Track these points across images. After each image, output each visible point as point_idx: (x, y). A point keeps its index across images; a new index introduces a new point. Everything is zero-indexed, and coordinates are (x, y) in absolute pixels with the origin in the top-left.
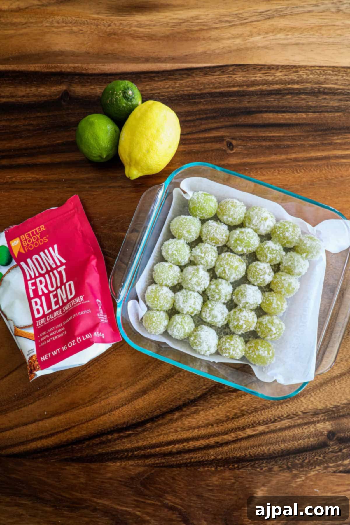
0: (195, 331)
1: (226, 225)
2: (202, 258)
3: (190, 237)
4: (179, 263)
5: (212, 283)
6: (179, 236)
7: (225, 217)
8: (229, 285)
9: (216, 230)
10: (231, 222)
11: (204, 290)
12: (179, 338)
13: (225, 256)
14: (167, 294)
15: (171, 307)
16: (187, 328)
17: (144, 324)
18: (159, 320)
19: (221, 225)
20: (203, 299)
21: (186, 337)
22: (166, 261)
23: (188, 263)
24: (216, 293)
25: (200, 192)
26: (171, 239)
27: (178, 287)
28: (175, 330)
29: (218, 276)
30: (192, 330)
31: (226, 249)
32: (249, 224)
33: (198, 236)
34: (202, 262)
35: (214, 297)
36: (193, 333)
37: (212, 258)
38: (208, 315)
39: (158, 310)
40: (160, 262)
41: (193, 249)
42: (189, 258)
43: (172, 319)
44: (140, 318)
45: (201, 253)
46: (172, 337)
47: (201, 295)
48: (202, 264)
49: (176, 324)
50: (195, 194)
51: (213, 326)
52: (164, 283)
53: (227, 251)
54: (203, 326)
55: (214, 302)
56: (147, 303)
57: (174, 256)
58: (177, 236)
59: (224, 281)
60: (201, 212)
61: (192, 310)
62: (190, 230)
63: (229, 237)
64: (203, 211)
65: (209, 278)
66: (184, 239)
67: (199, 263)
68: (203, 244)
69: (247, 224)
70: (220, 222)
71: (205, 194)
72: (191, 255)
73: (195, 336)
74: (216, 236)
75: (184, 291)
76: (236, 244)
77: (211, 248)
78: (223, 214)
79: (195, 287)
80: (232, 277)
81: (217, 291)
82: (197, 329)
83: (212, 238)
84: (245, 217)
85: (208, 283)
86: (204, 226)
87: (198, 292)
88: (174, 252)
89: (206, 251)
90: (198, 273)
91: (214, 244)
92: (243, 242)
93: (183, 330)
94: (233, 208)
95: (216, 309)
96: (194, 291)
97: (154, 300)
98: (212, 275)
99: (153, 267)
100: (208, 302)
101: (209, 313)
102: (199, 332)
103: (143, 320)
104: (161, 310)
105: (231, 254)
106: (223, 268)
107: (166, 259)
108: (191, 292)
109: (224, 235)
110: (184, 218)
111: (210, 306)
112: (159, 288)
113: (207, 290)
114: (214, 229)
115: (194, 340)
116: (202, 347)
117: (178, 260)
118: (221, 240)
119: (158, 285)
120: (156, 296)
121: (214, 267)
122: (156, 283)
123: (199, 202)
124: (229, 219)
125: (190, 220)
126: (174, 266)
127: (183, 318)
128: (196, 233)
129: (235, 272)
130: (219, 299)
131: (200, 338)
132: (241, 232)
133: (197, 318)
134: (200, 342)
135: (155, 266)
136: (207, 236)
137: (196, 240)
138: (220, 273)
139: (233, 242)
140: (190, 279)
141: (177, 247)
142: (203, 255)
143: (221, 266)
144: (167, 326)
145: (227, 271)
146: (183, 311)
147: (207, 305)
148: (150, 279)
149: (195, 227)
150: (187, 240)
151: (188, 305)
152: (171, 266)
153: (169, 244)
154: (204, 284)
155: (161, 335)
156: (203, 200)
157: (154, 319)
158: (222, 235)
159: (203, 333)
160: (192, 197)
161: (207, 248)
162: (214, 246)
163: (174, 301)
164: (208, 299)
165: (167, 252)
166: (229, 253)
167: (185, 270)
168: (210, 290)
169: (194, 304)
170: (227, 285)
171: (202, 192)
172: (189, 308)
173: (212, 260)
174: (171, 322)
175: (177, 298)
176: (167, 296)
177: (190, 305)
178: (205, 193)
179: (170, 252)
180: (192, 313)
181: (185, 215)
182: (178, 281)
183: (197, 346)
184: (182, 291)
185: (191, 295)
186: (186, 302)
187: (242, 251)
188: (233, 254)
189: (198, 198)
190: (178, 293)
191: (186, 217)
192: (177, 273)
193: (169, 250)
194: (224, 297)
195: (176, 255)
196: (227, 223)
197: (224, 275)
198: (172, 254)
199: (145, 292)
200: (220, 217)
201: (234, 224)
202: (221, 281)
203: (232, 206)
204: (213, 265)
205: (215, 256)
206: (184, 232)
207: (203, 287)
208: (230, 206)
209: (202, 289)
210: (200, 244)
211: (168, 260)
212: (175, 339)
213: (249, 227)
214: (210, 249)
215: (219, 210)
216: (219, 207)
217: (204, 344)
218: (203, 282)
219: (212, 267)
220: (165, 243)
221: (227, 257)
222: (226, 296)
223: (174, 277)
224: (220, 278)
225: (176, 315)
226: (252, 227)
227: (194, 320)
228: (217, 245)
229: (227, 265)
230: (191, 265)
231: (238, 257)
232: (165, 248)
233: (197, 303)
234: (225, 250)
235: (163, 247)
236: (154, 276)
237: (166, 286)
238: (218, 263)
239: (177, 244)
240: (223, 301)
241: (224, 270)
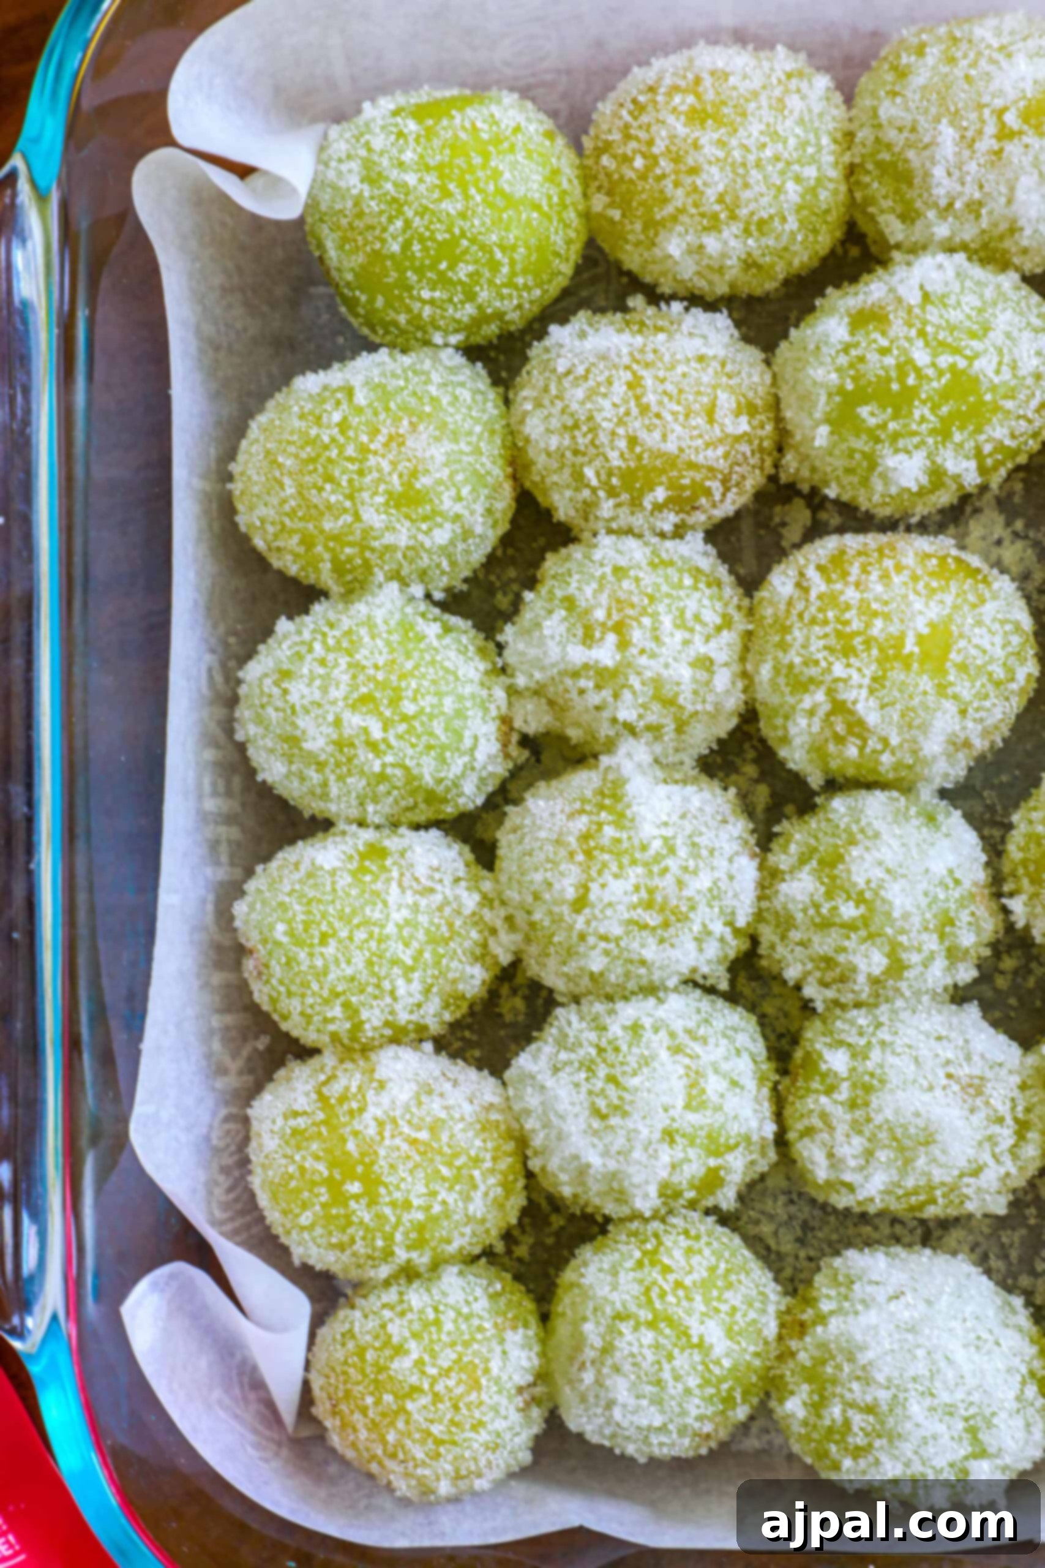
0: (803, 1329)
1: (711, 306)
2: (604, 676)
3: (442, 536)
4: (431, 797)
5: (781, 859)
6: (339, 569)
7: (674, 246)
8: (931, 819)
9: (635, 384)
10: (749, 264)
11: (735, 946)
12: (683, 1447)
13: (802, 586)
14: (436, 1106)
15: (518, 1201)
16: (714, 1334)
17: (335, 1440)
18: (447, 1358)
19: (670, 329)
20: (763, 1021)
21: (741, 1413)
22: (321, 825)
23: (515, 773)
24: (850, 927)
25: (377, 111)
26: (283, 625)
27: (513, 1006)
28: (621, 1389)
29: (815, 781)
30: (771, 1328)
31: (799, 515)
32: (909, 216)
33: (505, 503)
34: (626, 713)
35: (845, 978)
36: (786, 1355)
37: (700, 647)
38: (850, 1149)
39: (409, 1274)
40: (267, 858)
41: (508, 633)
42: (506, 721)
43: (564, 1304)
44: (286, 1398)
45: (588, 639)
46: (627, 1461)
47: (732, 997)
48: (631, 730)
49: (612, 1331)
50: (340, 139)
51: (946, 1224)
52: (373, 1018)
53: (814, 532)
54: (854, 1260)
55: (862, 1019)
56: (298, 1254)
57: (364, 755)
58: (326, 578)
59: (875, 804)
60: (443, 281)
61: (695, 1167)
62: (408, 485)
63: (776, 404)
64: (463, 271)
65: (740, 827)
66: (396, 576)
67: (605, 730)
68: (576, 552)
69: (894, 229)
70: (655, 297)
71: (419, 113)
72: (512, 692)
73: (812, 1375)
74: (652, 439)
75: (566, 1019)
76: (860, 444)
77: (657, 563)
78: (653, 226)
79: (651, 952)
80: (933, 746)
81: (849, 911)
82: (810, 1302)
83: (628, 476)
84: (851, 171)
85: (748, 870)
86: (525, 395)
87: (693, 983)
88: (354, 721)
89: (620, 603)
90: (621, 820)
91: (668, 521)
92: (908, 396)
93: (681, 1361)
94: (708, 138)
95: (898, 1067)
96: (651, 990)
97: (339, 1197)
98: (762, 794)
99: (224, 916)
100: (814, 1036)
101: (857, 1128)
102: (835, 1324)
103: (320, 1410)
104: (436, 1266)
105: (852, 541)
106: (820, 696)
107: (312, 806)
108: (628, 1011)
109: (726, 401)
110: (319, 399)
111: (837, 1061)
112: (349, 1080)
113: (767, 935)
114: (619, 389)
115: (817, 1407)
116: (907, 1448)
117: (410, 777)
118: (715, 456)
119: (328, 1059)
120: (342, 1165)
121: (750, 716)
122: (306, 1052)
123: (396, 205)
124: (712, 244)
125: (382, 393)
126: (408, 837)
127: (652, 1258)
128: (478, 478)
129: (942, 689)
130: (897, 967)
131: (865, 1378)
132: (861, 320)
133: (779, 1208)
134: (870, 1409)
135: (240, 908)
136: (578, 477)
137: (506, 540)
138: (817, 750)
139: (822, 436)
140: (580, 903)
141: (356, 667)
142: (605, 654)
143: (802, 685)
144: (543, 1376)
145: (868, 710)
146: (622, 1197)
147: (811, 1062)
148: (245, 1034)
149: (445, 432)
150: (423, 575)
151: (647, 1130)
152: (376, 852)
153: (286, 675)
154: (714, 894)
155: (524, 1473)
156: (423, 166)
157: (402, 1366)
158: (710, 414)
159: (871, 1317)
160: (318, 184)
161: (619, 572)
162: (679, 532)
163: (522, 1143)
164: (807, 1008)
165: (292, 741)
166: (829, 545)
167: (505, 839)
168: (785, 923)
169: (695, 1100)
170: (914, 830)
171: (386, 104)
172: (666, 1155)
173: (705, 664)
174: (562, 1328)
175: (532, 1100)
176: (435, 1128)
177: (661, 1121)
178: (423, 95)
179: (317, 741)
180: (712, 1180)
181: (322, 361)
182: (482, 954)
183: (858, 1452)
184: (551, 1032)
185: (635, 1029)
186: (619, 1110)
187: (937, 475)
188: (872, 540)
189: (372, 176)
190: (524, 1061)
191: (335, 376)
192: (446, 890)
193: (303, 722)
194: (932, 943)
195: (372, 746)
196: (722, 289)
197: (852, 752)
198: (340, 744)
199: (244, 1162)
200: (632, 259)
201: (781, 272)
202: (856, 814)
203: (698, 117)
204: (734, 702)
205: (711, 617)
206: (373, 517)
207: (718, 928)
208: (681, 129)
209: (712, 950)
210: (552, 564)
211: (332, 809)
212: (654, 1463)
213: (916, 249)
214: (648, 579)
215: (599, 202)
216: (588, 178)
217: (916, 1408)
218: (703, 882)
219: (725, 726)
220: (253, 671)
221: (818, 584)
222: (945, 924)
223: (434, 940)
224: (834, 785)
225: (586, 1252)
226: (942, 231)
227: (754, 1243)
228: (700, 517)
229: (848, 651)
230: (550, 774)
231: (923, 543)
232: (259, 720)
233: (714, 1085)
234: (793, 534)
235: (243, 712)
236: (260, 994)
237: (398, 1036)
238: (765, 672)
239: (350, 645)
240: (938, 975)
241: (839, 707)
